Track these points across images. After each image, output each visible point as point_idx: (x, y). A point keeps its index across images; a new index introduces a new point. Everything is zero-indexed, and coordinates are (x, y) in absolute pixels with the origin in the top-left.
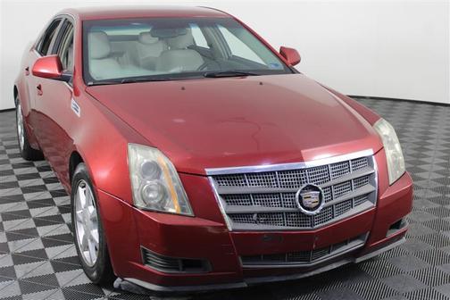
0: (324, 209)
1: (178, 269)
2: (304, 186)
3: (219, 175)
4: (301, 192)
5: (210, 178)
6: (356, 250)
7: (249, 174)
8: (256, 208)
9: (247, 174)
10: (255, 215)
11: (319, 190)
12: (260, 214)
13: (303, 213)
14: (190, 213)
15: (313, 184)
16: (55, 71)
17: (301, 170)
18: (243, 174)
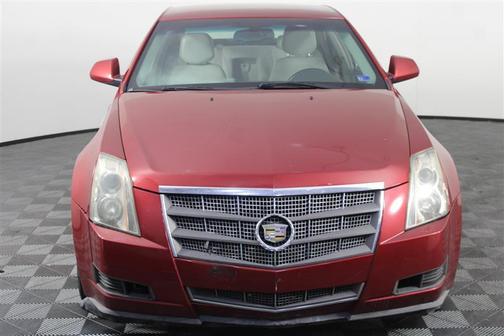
0: (290, 246)
1: (122, 292)
2: (269, 216)
3: (175, 195)
4: (262, 223)
5: (162, 196)
6: (345, 303)
7: (206, 197)
8: (209, 235)
9: (205, 196)
10: (207, 243)
11: (287, 223)
12: (213, 243)
13: (263, 248)
14: (137, 232)
15: (281, 215)
16: (110, 77)
17: (268, 198)
18: (200, 196)
